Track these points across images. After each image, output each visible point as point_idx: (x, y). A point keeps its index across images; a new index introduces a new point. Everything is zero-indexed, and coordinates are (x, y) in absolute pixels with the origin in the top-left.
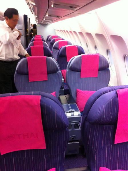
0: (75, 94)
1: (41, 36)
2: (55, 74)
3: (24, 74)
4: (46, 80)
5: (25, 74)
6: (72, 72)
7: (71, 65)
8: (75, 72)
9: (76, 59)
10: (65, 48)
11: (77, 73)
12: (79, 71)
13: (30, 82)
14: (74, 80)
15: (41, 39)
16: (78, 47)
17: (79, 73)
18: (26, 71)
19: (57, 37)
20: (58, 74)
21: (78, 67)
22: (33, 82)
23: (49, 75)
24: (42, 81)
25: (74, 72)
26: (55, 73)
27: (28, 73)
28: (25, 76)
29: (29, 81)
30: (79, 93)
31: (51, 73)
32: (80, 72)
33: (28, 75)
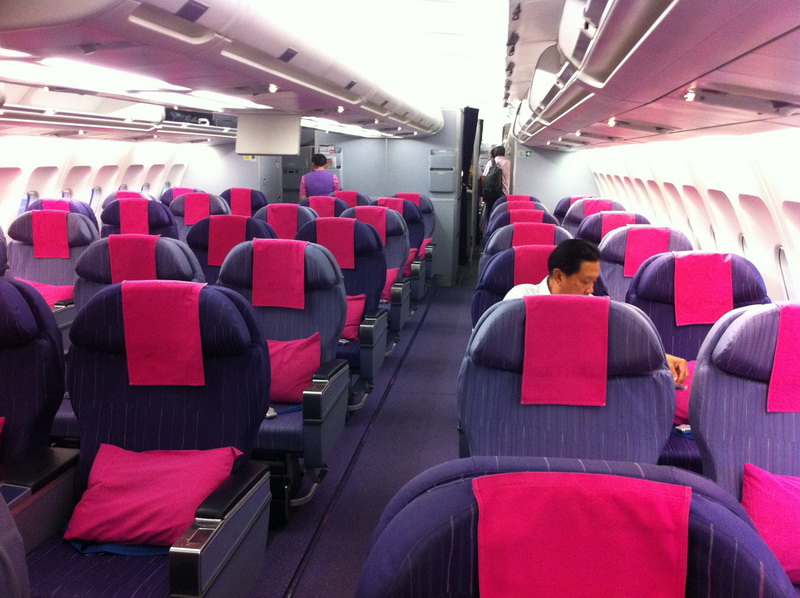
0: (733, 486)
1: (532, 199)
2: (640, 379)
3: (503, 370)
4: (598, 404)
5: (506, 370)
6: (726, 377)
7: (722, 346)
8: (740, 381)
9: (754, 320)
10: (672, 261)
11: (751, 387)
12: (761, 377)
13: (525, 405)
14: (733, 419)
15: (538, 215)
16: (732, 261)
17: (762, 387)
18: (512, 356)
19: (609, 206)
20: (655, 381)
21: (760, 360)
22: (538, 405)
23: (613, 382)
24: (579, 407)
25: (735, 379)
26: (642, 376)
27: (522, 364)
28: (507, 375)
29: (522, 402)
30: (752, 481)
31: (621, 376)
32: (767, 382)
33: (520, 371)
